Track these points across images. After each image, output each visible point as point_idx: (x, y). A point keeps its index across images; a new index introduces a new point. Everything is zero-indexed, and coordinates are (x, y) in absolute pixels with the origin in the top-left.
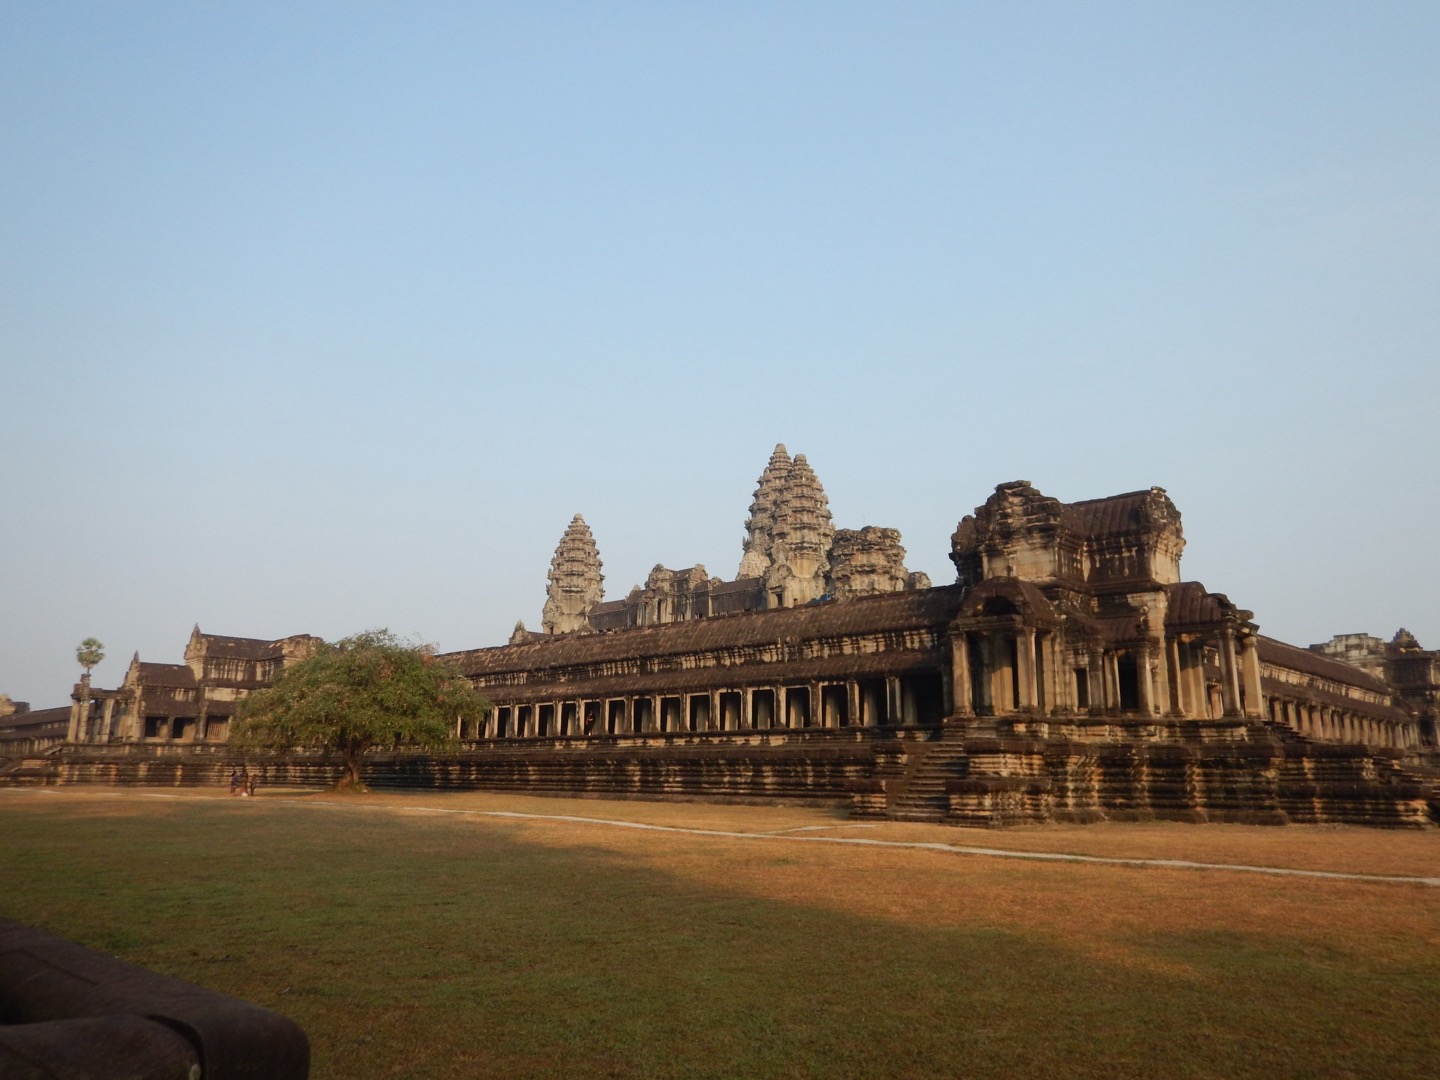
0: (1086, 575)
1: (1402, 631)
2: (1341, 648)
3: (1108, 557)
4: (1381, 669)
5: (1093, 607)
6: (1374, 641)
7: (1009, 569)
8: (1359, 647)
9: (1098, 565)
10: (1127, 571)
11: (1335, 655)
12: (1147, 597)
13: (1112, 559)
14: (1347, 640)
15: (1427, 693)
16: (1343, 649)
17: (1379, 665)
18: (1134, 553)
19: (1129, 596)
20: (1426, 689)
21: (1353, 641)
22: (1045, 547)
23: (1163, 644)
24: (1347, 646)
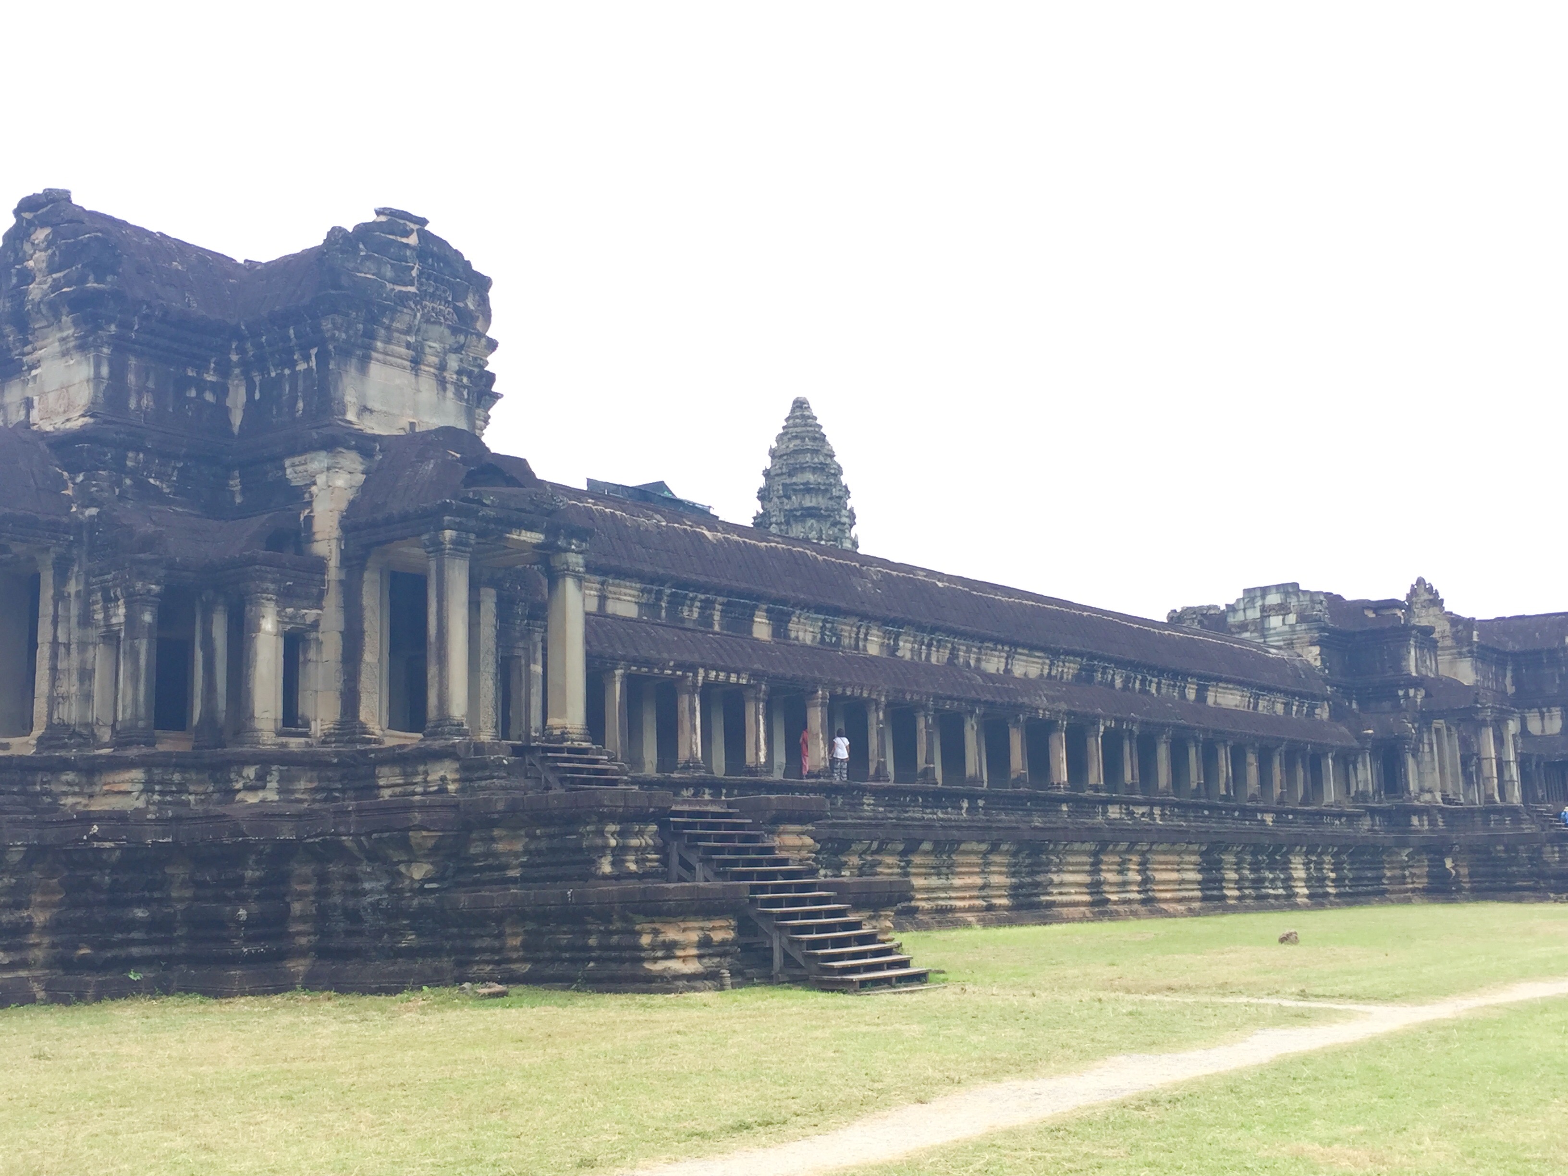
0: (237, 419)
1: (1420, 581)
2: (1254, 614)
3: (273, 374)
4: (1316, 650)
5: (233, 494)
6: (1308, 598)
7: (28, 404)
8: (1282, 609)
9: (257, 396)
10: (300, 405)
11: (1243, 627)
12: (318, 462)
13: (281, 376)
14: (1263, 597)
15: (1401, 693)
16: (1258, 614)
17: (1312, 644)
18: (313, 363)
19: (287, 463)
20: (1400, 687)
21: (1274, 599)
22: (82, 347)
23: (333, 573)
24: (1263, 609)
